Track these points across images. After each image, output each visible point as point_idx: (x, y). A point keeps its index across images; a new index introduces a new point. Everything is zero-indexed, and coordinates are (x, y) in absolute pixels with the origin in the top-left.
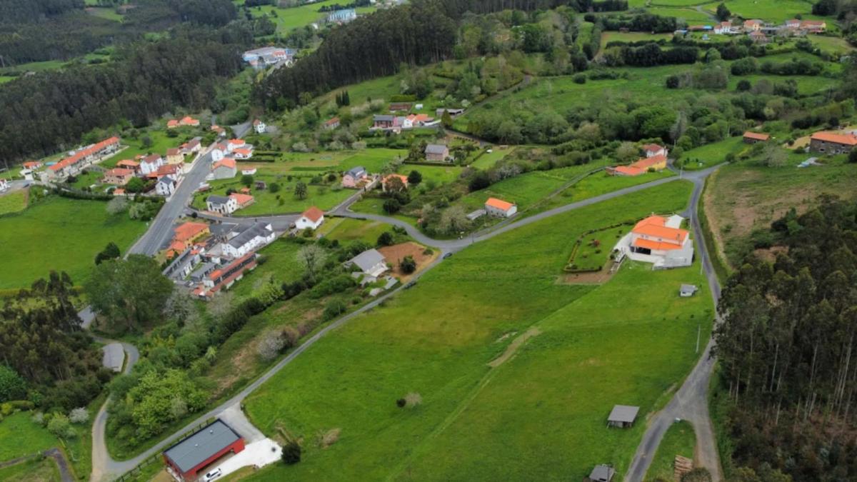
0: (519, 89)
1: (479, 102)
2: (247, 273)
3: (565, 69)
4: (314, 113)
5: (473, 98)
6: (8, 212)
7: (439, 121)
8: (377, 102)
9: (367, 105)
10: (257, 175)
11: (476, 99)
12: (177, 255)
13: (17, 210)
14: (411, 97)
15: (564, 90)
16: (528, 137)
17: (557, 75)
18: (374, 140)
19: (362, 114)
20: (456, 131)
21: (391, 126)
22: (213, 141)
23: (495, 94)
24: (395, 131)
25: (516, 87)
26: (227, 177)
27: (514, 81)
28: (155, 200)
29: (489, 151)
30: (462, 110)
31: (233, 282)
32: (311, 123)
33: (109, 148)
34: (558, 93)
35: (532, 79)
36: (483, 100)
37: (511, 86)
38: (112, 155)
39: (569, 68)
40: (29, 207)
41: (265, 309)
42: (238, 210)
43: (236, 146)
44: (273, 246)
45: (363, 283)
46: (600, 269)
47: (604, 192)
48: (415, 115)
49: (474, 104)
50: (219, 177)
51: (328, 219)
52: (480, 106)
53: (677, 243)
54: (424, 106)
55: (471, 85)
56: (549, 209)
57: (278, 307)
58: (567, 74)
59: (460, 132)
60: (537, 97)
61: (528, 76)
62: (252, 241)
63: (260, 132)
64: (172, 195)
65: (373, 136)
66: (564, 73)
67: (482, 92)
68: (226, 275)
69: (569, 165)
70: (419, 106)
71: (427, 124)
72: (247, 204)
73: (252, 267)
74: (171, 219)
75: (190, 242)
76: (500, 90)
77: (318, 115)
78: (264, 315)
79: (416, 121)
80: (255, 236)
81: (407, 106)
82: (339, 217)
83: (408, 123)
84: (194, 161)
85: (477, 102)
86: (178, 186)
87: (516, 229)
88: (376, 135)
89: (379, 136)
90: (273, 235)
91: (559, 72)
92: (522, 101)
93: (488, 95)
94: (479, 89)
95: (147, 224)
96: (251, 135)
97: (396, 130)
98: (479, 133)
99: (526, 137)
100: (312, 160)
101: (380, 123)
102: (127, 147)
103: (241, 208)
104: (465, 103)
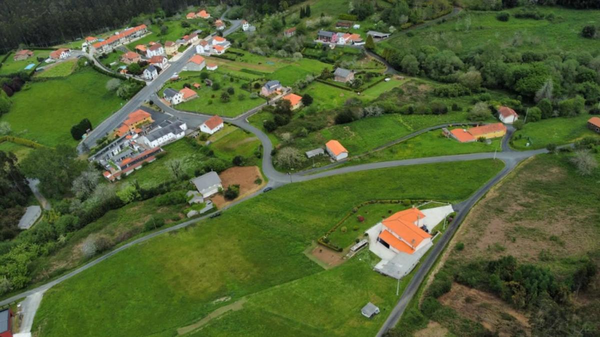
0: (444, 21)
1: (405, 29)
2: (145, 165)
3: (493, 6)
4: (281, 21)
5: (400, 25)
6: (59, 76)
7: (364, 43)
8: (327, 18)
9: (318, 20)
10: (216, 71)
11: (403, 26)
12: (117, 137)
13: (65, 75)
14: (354, 17)
15: (483, 26)
16: (424, 71)
17: (484, 10)
18: (313, 52)
19: (313, 27)
20: (375, 54)
21: (330, 41)
22: (209, 34)
23: (422, 23)
24: (330, 46)
25: (441, 19)
26: (195, 70)
27: (442, 13)
28: (139, 83)
29: (387, 79)
30: (388, 35)
31: (133, 170)
32: (276, 29)
33: (138, 33)
34: (477, 29)
35: (461, 11)
36: (408, 27)
37: (438, 17)
38: (138, 38)
39: (497, 5)
40: (72, 74)
41: (124, 205)
42: (183, 102)
43: (218, 42)
44: (176, 144)
45: (190, 202)
46: (341, 250)
47: (424, 155)
48: (351, 34)
49: (400, 31)
50: (190, 70)
51: (227, 125)
52: (403, 33)
53: (411, 246)
54: (361, 27)
55: (400, 14)
56: (369, 162)
57: (131, 207)
58: (495, 10)
59: (378, 55)
60: (456, 31)
61: (458, 8)
62: (165, 136)
63: (244, 30)
64: (154, 79)
65: (313, 48)
66: (492, 9)
67: (409, 21)
68: (132, 163)
69: (426, 113)
70: (357, 26)
71: (356, 44)
72: (191, 98)
73: (150, 160)
74: (140, 101)
75: (134, 126)
76: (427, 19)
77: (284, 23)
78: (121, 211)
79: (349, 39)
80: (169, 133)
81: (350, 24)
82: (235, 126)
83: (342, 40)
84: (185, 52)
85: (403, 29)
86: (161, 73)
87: (330, 177)
88: (316, 47)
89: (318, 48)
90: (183, 134)
91: (488, 7)
92: (440, 33)
93: (415, 23)
94: (407, 18)
95: (121, 104)
96: (238, 32)
97: (332, 46)
98: (390, 60)
99: (423, 71)
100: (260, 64)
101: (322, 37)
102: (151, 33)
103: (184, 101)
104: (392, 29)
